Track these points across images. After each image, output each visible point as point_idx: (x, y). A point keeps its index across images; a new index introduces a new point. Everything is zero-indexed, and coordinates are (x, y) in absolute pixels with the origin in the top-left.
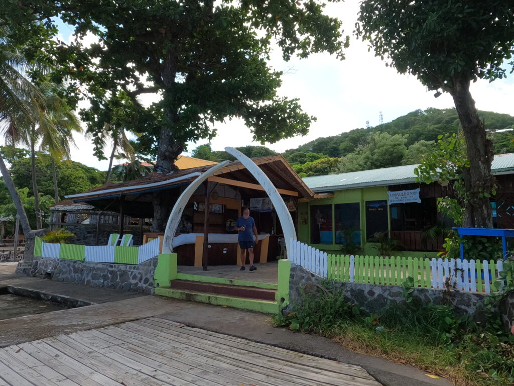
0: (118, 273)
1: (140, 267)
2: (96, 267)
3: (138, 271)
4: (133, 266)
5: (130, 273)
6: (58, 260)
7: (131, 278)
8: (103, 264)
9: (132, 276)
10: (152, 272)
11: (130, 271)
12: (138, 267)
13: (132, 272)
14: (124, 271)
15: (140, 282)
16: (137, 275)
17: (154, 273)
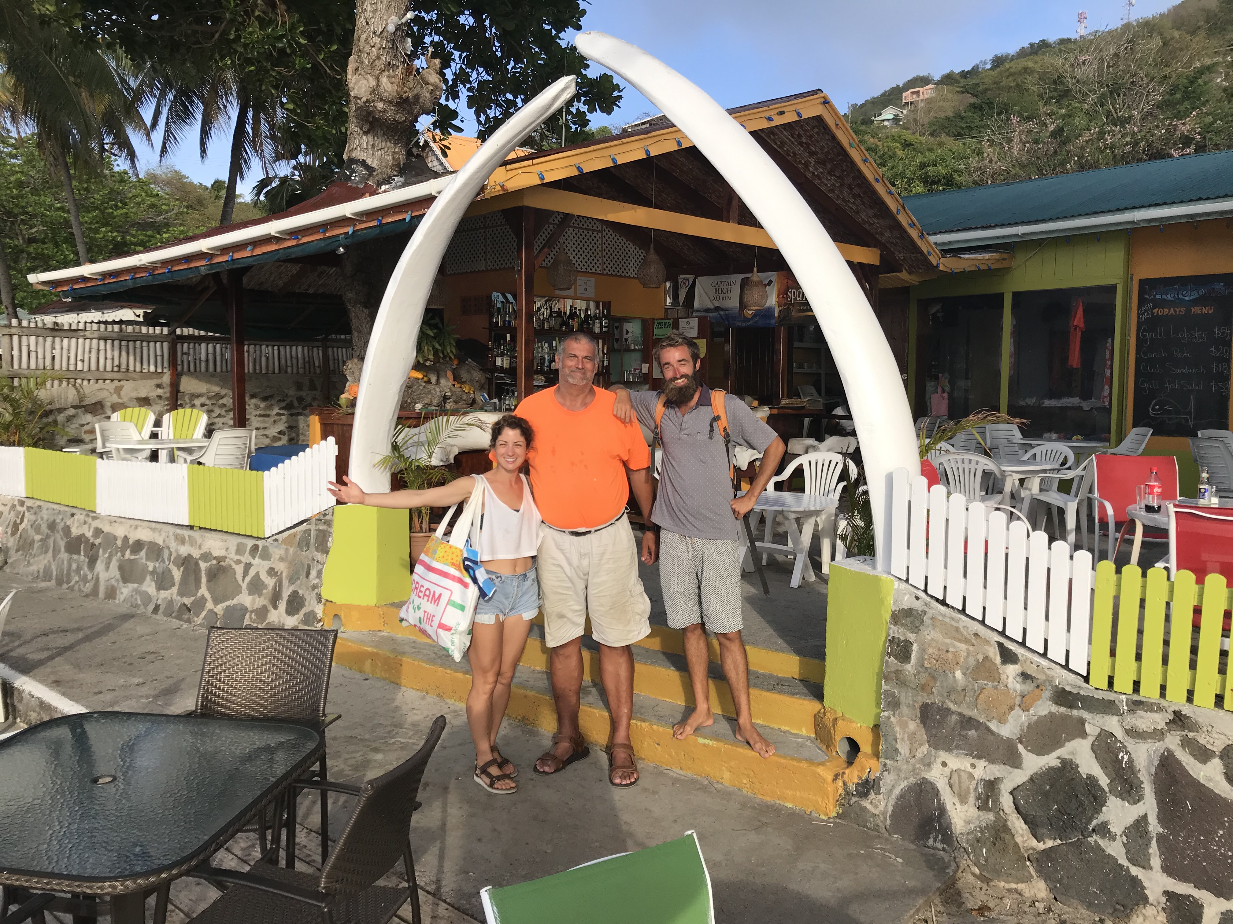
0: (203, 565)
1: (271, 550)
2: (134, 537)
3: (266, 565)
4: (250, 543)
5: (239, 570)
6: (22, 503)
7: (244, 586)
8: (153, 530)
9: (248, 579)
10: (313, 573)
11: (238, 562)
12: (265, 548)
13: (248, 566)
14: (219, 559)
15: (275, 607)
16: (264, 576)
17: (319, 574)
